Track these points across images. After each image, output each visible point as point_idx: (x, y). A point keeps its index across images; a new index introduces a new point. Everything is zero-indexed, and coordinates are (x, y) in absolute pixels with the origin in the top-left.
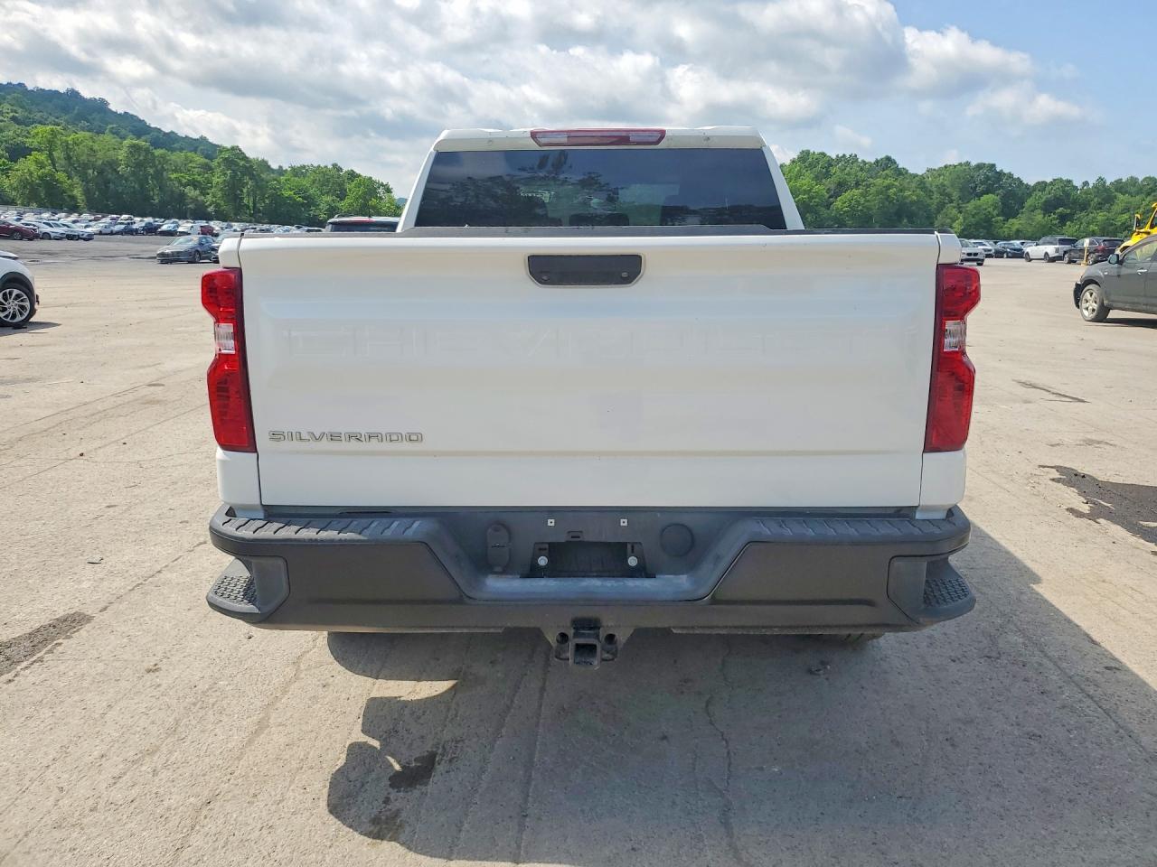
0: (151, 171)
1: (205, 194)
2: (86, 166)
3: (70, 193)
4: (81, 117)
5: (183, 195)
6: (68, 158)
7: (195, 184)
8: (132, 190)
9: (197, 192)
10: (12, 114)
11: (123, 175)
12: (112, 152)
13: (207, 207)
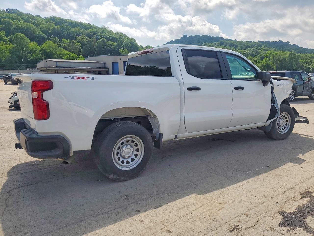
0: (295, 60)
1: (309, 65)
2: (278, 60)
3: (272, 67)
4: (281, 47)
5: (303, 66)
6: (274, 58)
7: (307, 63)
8: (288, 65)
9: (308, 65)
10: (264, 49)
11: (286, 62)
12: (284, 56)
13: (310, 69)
